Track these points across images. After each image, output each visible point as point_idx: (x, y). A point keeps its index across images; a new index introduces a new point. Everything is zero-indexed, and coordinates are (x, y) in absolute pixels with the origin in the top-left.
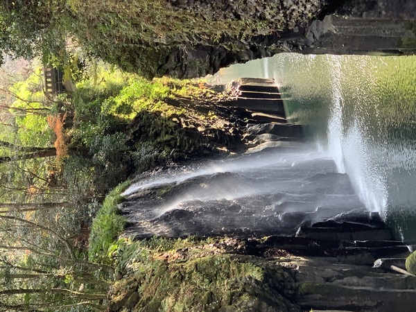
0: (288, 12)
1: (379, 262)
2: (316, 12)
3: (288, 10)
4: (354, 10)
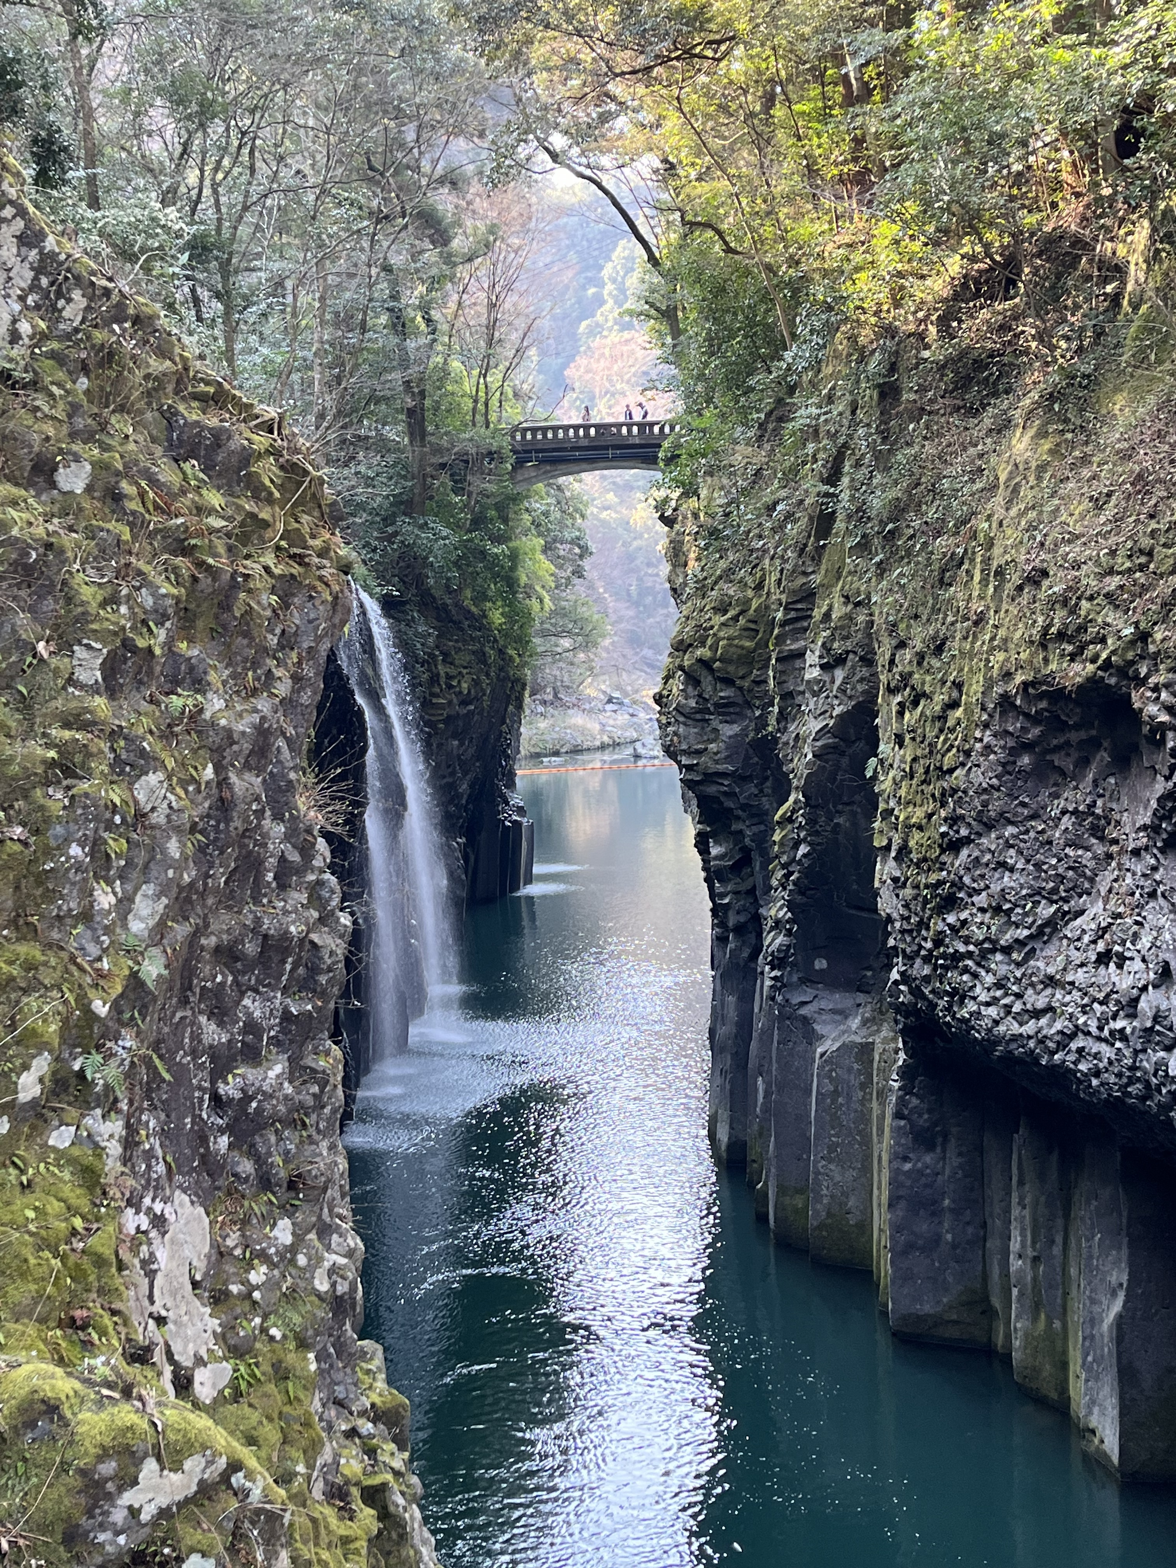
0: (969, 963)
2: (973, 1028)
3: (978, 964)
4: (915, 1101)
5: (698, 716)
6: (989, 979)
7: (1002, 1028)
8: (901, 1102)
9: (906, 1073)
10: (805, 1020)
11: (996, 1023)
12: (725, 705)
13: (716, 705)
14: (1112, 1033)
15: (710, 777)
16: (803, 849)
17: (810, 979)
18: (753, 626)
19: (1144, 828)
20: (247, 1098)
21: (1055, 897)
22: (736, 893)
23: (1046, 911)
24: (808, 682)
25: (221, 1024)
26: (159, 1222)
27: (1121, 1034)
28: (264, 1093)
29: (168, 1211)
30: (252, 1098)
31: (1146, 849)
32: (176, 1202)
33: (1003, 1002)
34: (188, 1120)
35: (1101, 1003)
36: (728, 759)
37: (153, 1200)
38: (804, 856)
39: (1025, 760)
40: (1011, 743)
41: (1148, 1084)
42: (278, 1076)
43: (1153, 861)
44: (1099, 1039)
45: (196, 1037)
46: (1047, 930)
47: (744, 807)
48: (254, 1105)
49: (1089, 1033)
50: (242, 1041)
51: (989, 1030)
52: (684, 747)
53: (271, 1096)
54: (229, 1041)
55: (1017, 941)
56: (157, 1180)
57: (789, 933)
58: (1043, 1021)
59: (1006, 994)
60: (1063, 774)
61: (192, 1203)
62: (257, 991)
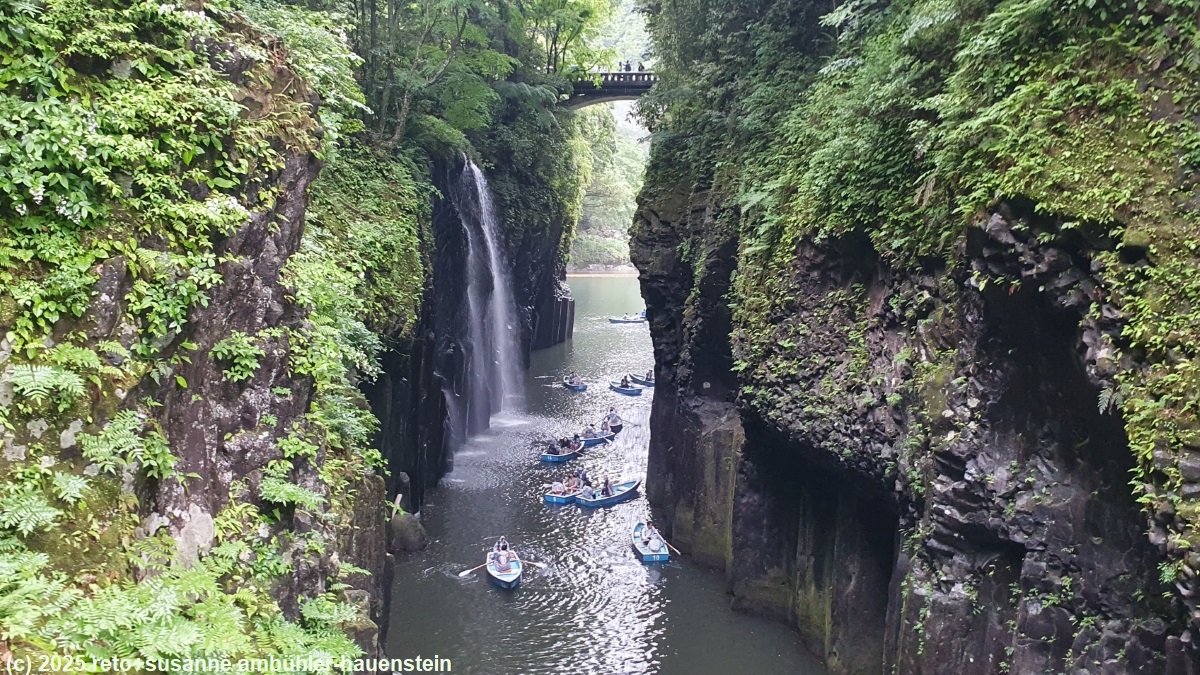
1: (405, 477)
2: (778, 425)
3: (783, 389)
4: (749, 464)
5: (650, 243)
6: (787, 398)
7: (793, 426)
8: (743, 464)
9: (746, 449)
10: (696, 417)
11: (790, 423)
12: (664, 237)
13: (660, 237)
14: (852, 431)
15: (654, 278)
16: (700, 320)
17: (700, 392)
18: (682, 192)
19: (877, 315)
20: (244, 451)
21: (827, 353)
22: (667, 343)
23: (820, 360)
24: (706, 225)
25: (227, 406)
26: (178, 522)
27: (856, 433)
28: (255, 448)
29: (184, 515)
30: (247, 451)
31: (877, 328)
32: (191, 510)
33: (795, 411)
34: (202, 462)
35: (848, 415)
36: (663, 268)
37: (173, 509)
38: (700, 324)
39: (815, 274)
40: (808, 264)
41: (870, 461)
42: (265, 439)
43: (881, 335)
44: (844, 435)
45: (207, 413)
46: (822, 371)
47: (673, 296)
48: (249, 455)
49: (840, 431)
50: (243, 418)
51: (786, 426)
52: (641, 259)
53: (259, 450)
54: (232, 417)
55: (804, 377)
56: (176, 497)
57: (690, 367)
58: (817, 423)
59: (797, 407)
60: (836, 283)
61: (202, 511)
62: (253, 388)
